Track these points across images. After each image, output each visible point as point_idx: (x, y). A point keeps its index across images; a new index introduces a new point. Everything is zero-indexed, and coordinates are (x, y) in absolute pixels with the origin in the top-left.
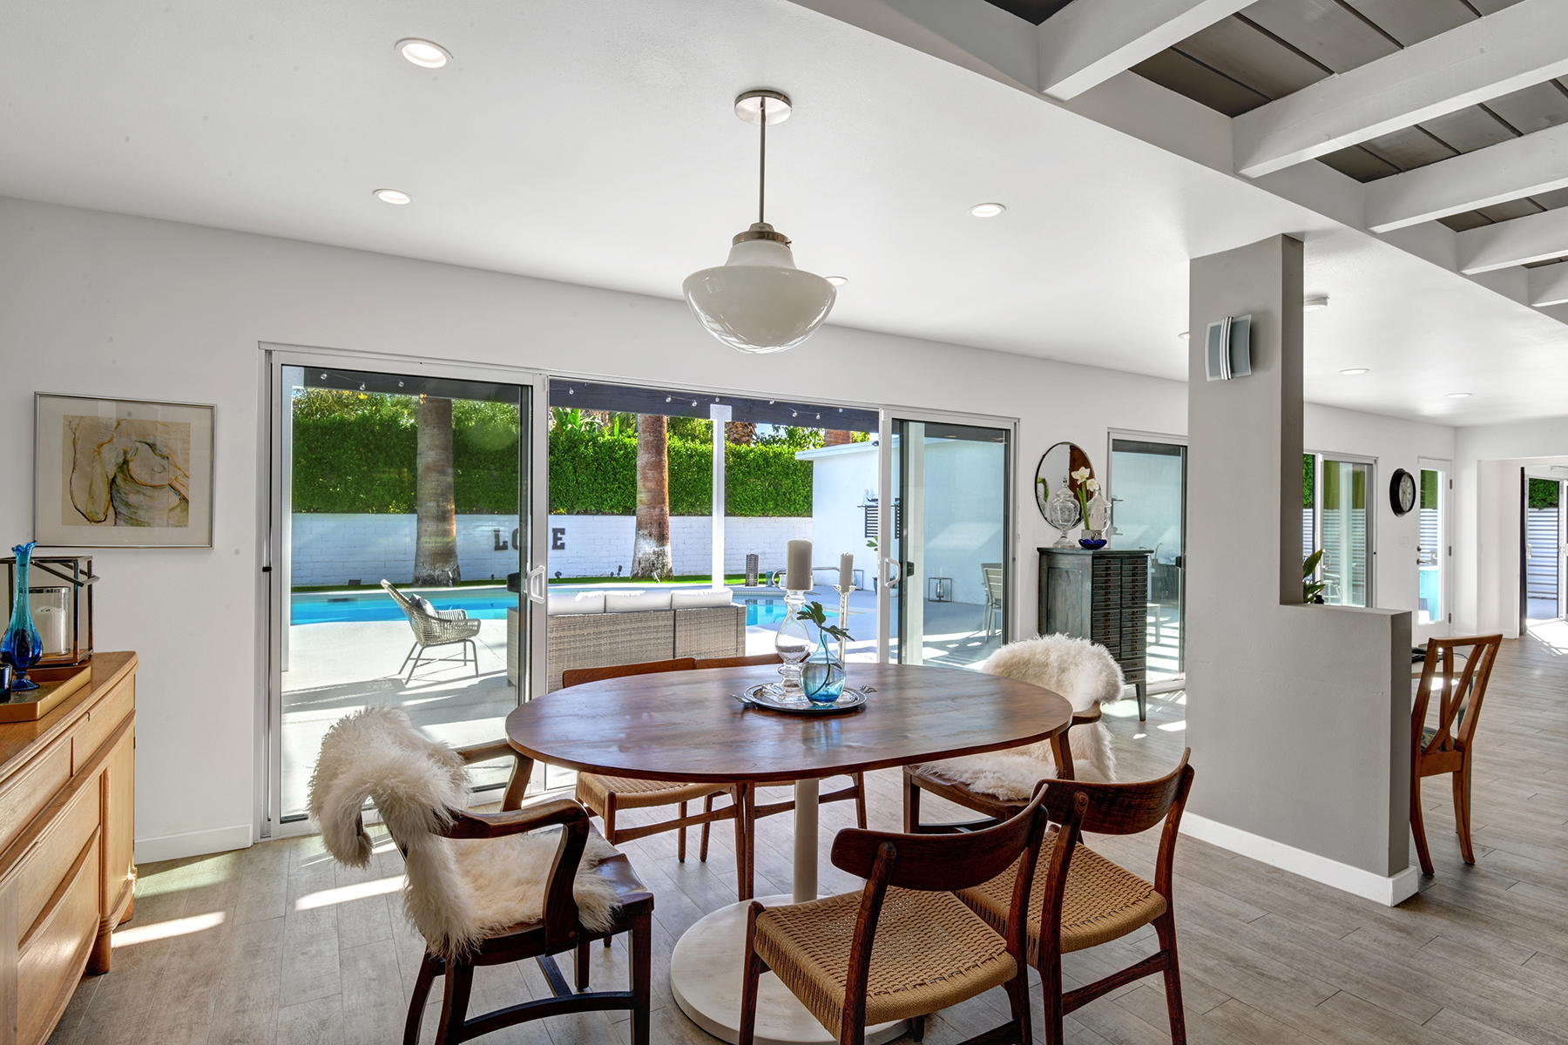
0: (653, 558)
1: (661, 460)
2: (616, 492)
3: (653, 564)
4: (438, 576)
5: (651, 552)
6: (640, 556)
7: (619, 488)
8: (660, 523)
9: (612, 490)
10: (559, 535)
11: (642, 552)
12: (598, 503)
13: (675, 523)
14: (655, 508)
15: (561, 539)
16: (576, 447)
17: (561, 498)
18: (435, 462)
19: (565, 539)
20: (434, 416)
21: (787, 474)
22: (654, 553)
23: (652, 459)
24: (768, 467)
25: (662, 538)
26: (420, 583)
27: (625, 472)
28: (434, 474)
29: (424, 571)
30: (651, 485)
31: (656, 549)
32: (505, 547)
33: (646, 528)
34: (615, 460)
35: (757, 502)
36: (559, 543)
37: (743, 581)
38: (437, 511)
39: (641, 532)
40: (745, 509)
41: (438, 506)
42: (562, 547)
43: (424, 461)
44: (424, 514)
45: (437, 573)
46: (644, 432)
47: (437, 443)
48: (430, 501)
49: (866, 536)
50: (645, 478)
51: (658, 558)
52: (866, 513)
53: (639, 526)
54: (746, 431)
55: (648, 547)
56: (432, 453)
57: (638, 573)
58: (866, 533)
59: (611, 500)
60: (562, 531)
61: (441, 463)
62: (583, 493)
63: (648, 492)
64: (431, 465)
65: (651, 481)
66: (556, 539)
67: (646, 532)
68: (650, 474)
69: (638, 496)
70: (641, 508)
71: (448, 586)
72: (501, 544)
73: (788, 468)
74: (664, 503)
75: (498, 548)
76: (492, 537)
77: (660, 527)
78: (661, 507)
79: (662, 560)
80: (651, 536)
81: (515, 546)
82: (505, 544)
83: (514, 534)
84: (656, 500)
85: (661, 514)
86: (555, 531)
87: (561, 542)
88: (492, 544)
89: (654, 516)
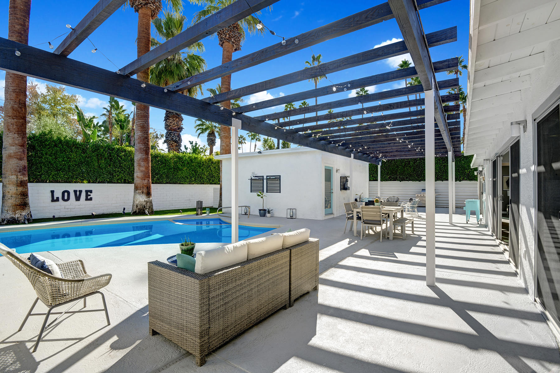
0: (144, 203)
1: (148, 157)
2: (120, 172)
3: (144, 207)
4: (18, 218)
6: (137, 203)
7: (122, 170)
8: (147, 187)
9: (118, 171)
10: (89, 193)
11: (138, 201)
12: (111, 177)
13: (154, 187)
14: (145, 180)
15: (90, 195)
16: (98, 150)
17: (90, 175)
18: (15, 153)
19: (92, 195)
20: (15, 127)
21: (200, 166)
22: (145, 201)
23: (143, 157)
24: (192, 163)
25: (149, 194)
26: (5, 222)
27: (125, 163)
28: (15, 159)
29: (8, 215)
30: (143, 169)
31: (146, 199)
32: (58, 199)
33: (141, 190)
34: (120, 157)
35: (187, 178)
36: (89, 197)
37: (195, 212)
38: (17, 181)
39: (137, 192)
40: (182, 181)
41: (17, 178)
42: (91, 199)
43: (7, 152)
44: (8, 182)
45: (17, 216)
46: (139, 143)
47: (17, 142)
48: (12, 175)
49: (251, 192)
50: (139, 165)
51: (147, 203)
52: (251, 182)
53: (136, 188)
54: (177, 148)
55: (142, 199)
56: (14, 148)
57: (136, 211)
58: (251, 190)
59: (118, 176)
60: (91, 191)
61: (19, 153)
62: (103, 173)
63: (141, 172)
64: (12, 155)
65: (142, 167)
66: (87, 195)
67: (140, 191)
68: (142, 164)
69: (135, 175)
70: (137, 180)
71: (24, 223)
72: (55, 199)
73: (200, 164)
74: (149, 178)
75: (53, 200)
76: (50, 194)
77: (147, 189)
78: (147, 180)
79: (150, 204)
80: (143, 193)
81: (64, 199)
82: (58, 198)
83: (63, 193)
84: (145, 176)
85: (148, 183)
86: (87, 192)
87: (90, 197)
88: (50, 199)
89: (144, 184)
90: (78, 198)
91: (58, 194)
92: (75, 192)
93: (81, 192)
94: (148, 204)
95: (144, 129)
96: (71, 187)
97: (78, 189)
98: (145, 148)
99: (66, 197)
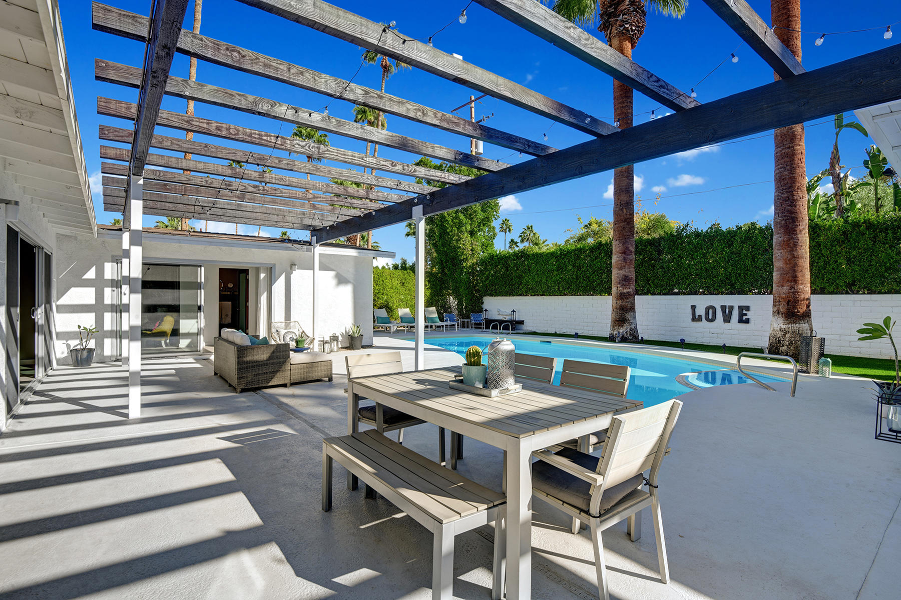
0: (780, 334)
1: (791, 239)
3: (779, 341)
5: (778, 329)
8: (789, 301)
10: (744, 312)
14: (782, 286)
15: (746, 315)
19: (750, 315)
22: (781, 329)
23: (780, 239)
25: (791, 316)
30: (780, 264)
31: (783, 327)
32: (700, 319)
33: (776, 306)
36: (744, 318)
39: (774, 311)
42: (747, 321)
50: (775, 258)
51: (785, 335)
55: (775, 324)
60: (748, 309)
63: (778, 271)
65: (779, 260)
66: (741, 315)
70: (775, 287)
72: (697, 317)
74: (796, 281)
75: (694, 319)
76: (690, 311)
77: (788, 305)
78: (788, 286)
79: (792, 337)
80: (778, 313)
81: (708, 320)
82: (700, 316)
83: (708, 309)
84: (784, 279)
85: (789, 293)
86: (741, 308)
87: (746, 317)
88: (691, 317)
89: (780, 294)
90: (727, 319)
91: (701, 311)
92: (723, 308)
93: (731, 308)
94: (788, 335)
95: (782, 183)
96: (718, 301)
97: (728, 304)
98: (783, 222)
99: (710, 315)
